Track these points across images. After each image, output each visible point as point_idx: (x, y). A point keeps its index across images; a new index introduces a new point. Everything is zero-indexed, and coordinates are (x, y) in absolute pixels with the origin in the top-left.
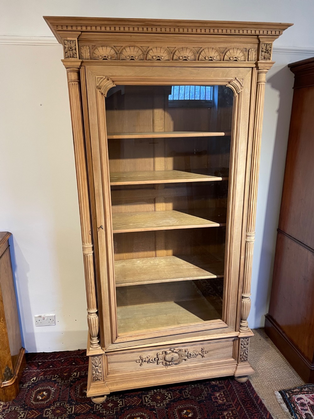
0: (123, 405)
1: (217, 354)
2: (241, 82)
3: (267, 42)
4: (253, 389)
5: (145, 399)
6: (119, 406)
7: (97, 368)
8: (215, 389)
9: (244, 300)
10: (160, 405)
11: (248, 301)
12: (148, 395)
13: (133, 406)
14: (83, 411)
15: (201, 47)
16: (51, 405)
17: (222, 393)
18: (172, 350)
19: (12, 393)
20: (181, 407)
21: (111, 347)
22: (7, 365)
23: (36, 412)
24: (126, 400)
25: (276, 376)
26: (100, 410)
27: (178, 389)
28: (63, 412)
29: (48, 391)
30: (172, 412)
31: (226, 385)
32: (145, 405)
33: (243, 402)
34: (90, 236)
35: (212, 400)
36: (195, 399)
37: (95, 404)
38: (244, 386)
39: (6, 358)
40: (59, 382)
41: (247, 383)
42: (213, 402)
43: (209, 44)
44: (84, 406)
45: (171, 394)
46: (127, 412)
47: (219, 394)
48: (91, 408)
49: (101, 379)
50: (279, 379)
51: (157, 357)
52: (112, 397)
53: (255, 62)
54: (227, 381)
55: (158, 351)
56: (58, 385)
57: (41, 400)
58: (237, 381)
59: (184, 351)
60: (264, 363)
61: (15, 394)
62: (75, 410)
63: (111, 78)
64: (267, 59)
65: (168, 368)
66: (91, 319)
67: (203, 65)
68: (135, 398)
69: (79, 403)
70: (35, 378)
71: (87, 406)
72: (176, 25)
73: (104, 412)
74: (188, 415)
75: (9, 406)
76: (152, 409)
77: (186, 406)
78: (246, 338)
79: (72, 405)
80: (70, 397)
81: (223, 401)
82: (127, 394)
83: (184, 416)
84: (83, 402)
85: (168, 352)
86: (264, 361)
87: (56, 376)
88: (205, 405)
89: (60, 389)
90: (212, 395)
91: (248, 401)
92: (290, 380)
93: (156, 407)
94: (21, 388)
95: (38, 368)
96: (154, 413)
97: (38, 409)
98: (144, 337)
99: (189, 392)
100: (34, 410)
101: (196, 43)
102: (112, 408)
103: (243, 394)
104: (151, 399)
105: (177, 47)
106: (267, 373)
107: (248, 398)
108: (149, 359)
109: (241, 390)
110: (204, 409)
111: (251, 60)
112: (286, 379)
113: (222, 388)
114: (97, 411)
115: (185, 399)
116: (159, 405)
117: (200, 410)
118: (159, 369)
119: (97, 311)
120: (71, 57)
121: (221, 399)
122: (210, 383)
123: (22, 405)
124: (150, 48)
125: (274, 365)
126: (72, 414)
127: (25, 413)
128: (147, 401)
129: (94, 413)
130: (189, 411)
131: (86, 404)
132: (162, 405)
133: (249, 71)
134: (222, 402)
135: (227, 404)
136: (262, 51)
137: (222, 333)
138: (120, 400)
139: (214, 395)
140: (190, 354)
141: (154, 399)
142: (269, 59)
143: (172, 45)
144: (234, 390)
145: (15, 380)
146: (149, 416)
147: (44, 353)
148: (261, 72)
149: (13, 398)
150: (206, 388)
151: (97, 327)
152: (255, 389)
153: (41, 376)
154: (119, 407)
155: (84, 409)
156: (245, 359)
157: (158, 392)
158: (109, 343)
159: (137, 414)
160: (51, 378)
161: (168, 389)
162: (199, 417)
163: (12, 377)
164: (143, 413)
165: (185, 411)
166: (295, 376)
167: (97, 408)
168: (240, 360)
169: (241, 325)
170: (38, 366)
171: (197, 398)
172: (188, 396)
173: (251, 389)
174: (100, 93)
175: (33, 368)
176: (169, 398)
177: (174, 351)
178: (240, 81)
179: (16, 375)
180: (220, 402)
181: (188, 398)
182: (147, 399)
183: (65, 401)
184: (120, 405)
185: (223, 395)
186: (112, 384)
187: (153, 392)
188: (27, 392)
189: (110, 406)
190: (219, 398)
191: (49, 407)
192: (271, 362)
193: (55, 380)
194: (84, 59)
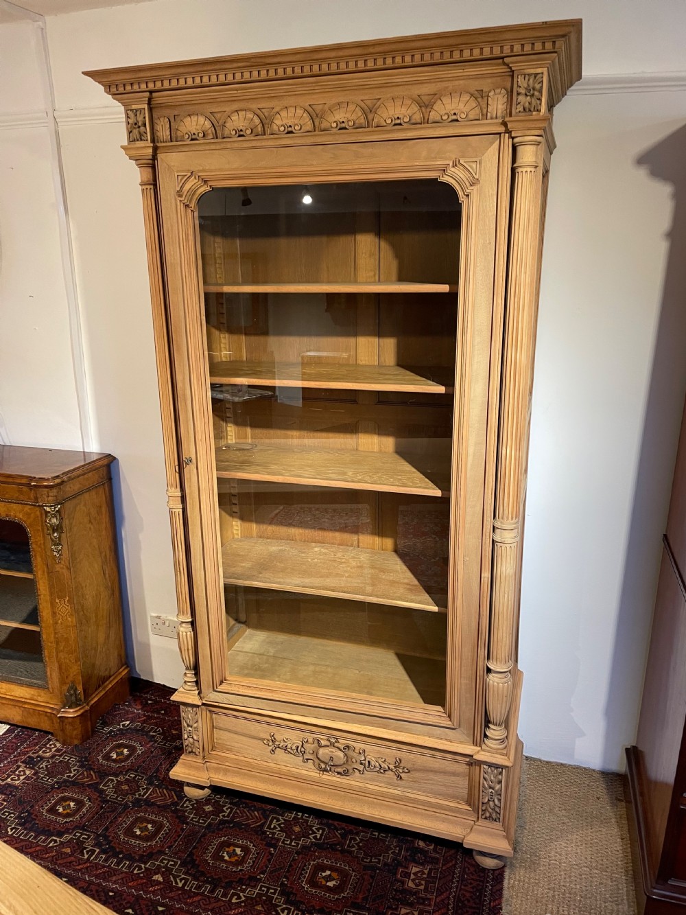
0: (228, 816)
1: (431, 782)
2: (472, 168)
3: (532, 71)
4: (501, 889)
5: (271, 822)
6: (220, 815)
7: (190, 728)
8: (416, 856)
9: (491, 676)
10: (291, 842)
11: (499, 681)
12: (280, 817)
13: (243, 825)
14: (161, 800)
15: (379, 97)
16: (121, 773)
17: (426, 872)
18: (333, 741)
19: (75, 732)
20: (325, 862)
21: (213, 697)
22: (73, 682)
23: (94, 775)
24: (238, 811)
25: (578, 887)
26: (186, 811)
27: (343, 829)
28: (131, 791)
29: (132, 749)
30: (303, 865)
31: (446, 858)
32: (264, 832)
33: (458, 906)
34: (177, 475)
35: (395, 874)
36: (363, 858)
37: (186, 796)
38: (484, 876)
39: (71, 668)
40: (156, 741)
41: (497, 872)
42: (395, 880)
43: (395, 89)
44: (167, 795)
45: (323, 830)
46: (226, 831)
47: (417, 869)
48: (176, 802)
49: (197, 753)
50: (579, 893)
51: (302, 746)
52: (219, 796)
53: (501, 121)
54: (453, 851)
55: (306, 735)
56: (152, 746)
57: (115, 761)
58: (475, 861)
59: (357, 751)
60: (570, 849)
61: (80, 736)
62: (150, 794)
63: (200, 174)
64: (532, 109)
65: (324, 777)
66: (180, 633)
67: (384, 136)
68: (256, 813)
69: (164, 787)
70: (128, 722)
71: (173, 796)
72: (310, 58)
73: (191, 816)
74: (327, 882)
75: (65, 752)
76: (273, 842)
77: (336, 863)
78: (497, 766)
79: (151, 786)
80: (157, 770)
81: (417, 885)
82: (248, 801)
83: (320, 880)
84: (170, 787)
85: (323, 743)
86: (573, 845)
87: (159, 731)
88: (372, 877)
89: (152, 752)
90: (402, 866)
91: (470, 907)
92: (606, 906)
93: (280, 844)
94: (99, 732)
95: (141, 709)
96: (270, 852)
97: (99, 772)
98: (272, 696)
99: (359, 843)
100: (94, 772)
101: (366, 91)
102: (207, 815)
103: (472, 890)
104: (282, 826)
105: (328, 102)
106: (560, 871)
107: (475, 903)
108: (286, 744)
109: (472, 882)
110: (365, 883)
111: (495, 116)
112: (596, 900)
113: (435, 861)
114: (181, 811)
115: (343, 851)
116: (288, 842)
117: (356, 883)
118: (305, 772)
119: (191, 620)
120: (138, 140)
121: (417, 881)
122: (413, 842)
123: (82, 758)
124: (276, 110)
125: (591, 862)
126: (141, 800)
127: (78, 772)
128: (272, 827)
129: (176, 811)
130: (335, 875)
131: (173, 793)
132: (291, 844)
133: (492, 143)
134: (414, 887)
135: (422, 895)
136: (518, 94)
137: (441, 739)
138: (229, 808)
139: (407, 868)
140: (369, 762)
141: (287, 829)
142: (538, 110)
143: (317, 100)
144: (454, 873)
145: (82, 711)
146: (258, 853)
147: (164, 686)
148: (521, 144)
149: (76, 742)
150: (398, 848)
151: (190, 652)
152: (505, 892)
153: (139, 722)
154: (219, 817)
155: (164, 800)
156: (494, 816)
157: (303, 819)
158: (208, 687)
159: (240, 842)
160: (150, 731)
161: (325, 821)
162: (346, 893)
163: (80, 705)
164: (252, 845)
165: (328, 873)
166: (625, 901)
167: (185, 805)
168: (482, 815)
169: (487, 733)
170: (145, 706)
171: (367, 859)
172: (353, 849)
173: (498, 887)
174: (182, 204)
175: (136, 705)
176: (315, 838)
177: (336, 744)
178: (469, 166)
179: (88, 705)
180: (411, 884)
181: (351, 853)
182: (275, 825)
183: (145, 774)
184: (223, 816)
185: (425, 876)
186: (217, 770)
187: (293, 816)
188: (102, 741)
189: (207, 810)
190: (412, 877)
191: (116, 776)
192: (590, 853)
193: (153, 736)
194: (161, 142)
